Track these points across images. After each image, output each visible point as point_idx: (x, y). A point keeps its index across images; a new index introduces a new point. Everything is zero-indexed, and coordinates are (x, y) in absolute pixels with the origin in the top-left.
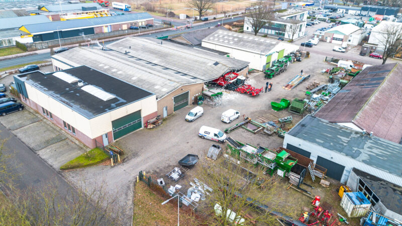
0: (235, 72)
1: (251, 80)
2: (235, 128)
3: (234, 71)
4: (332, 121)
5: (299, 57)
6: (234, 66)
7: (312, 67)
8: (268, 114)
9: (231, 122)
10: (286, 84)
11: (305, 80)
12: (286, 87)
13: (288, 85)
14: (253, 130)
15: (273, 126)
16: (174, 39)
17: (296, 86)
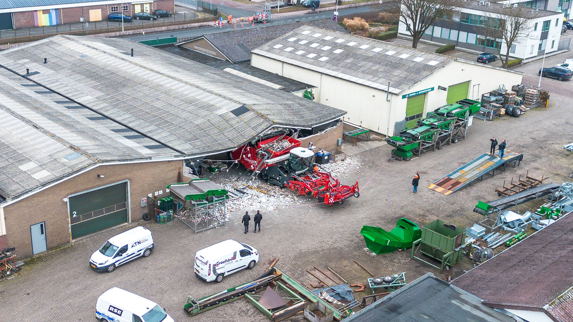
0: (295, 136)
1: (348, 160)
2: (222, 300)
3: (290, 134)
4: (493, 299)
5: (516, 103)
6: (296, 120)
7: (544, 133)
8: (345, 263)
9: (220, 279)
10: (441, 177)
11: (503, 167)
12: (440, 185)
13: (449, 179)
14: (274, 310)
15: (343, 300)
16: (187, 47)
17: (470, 185)
